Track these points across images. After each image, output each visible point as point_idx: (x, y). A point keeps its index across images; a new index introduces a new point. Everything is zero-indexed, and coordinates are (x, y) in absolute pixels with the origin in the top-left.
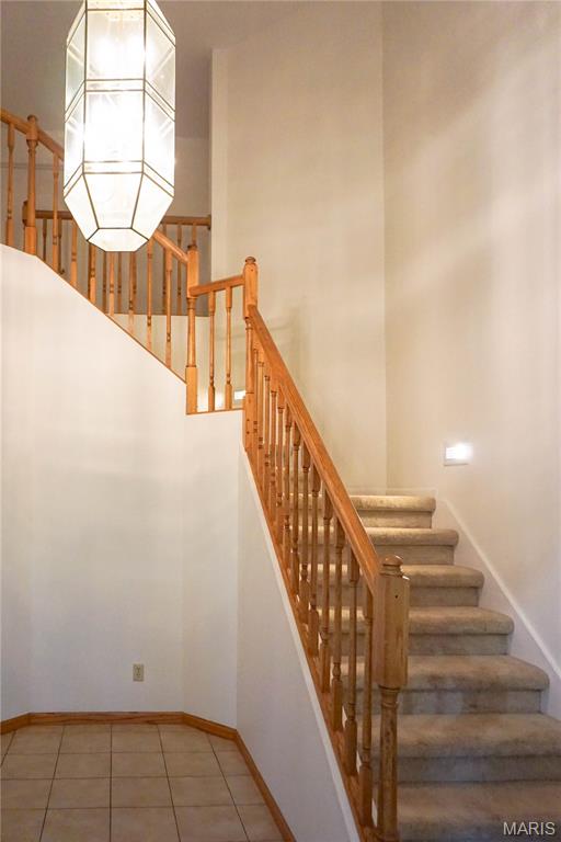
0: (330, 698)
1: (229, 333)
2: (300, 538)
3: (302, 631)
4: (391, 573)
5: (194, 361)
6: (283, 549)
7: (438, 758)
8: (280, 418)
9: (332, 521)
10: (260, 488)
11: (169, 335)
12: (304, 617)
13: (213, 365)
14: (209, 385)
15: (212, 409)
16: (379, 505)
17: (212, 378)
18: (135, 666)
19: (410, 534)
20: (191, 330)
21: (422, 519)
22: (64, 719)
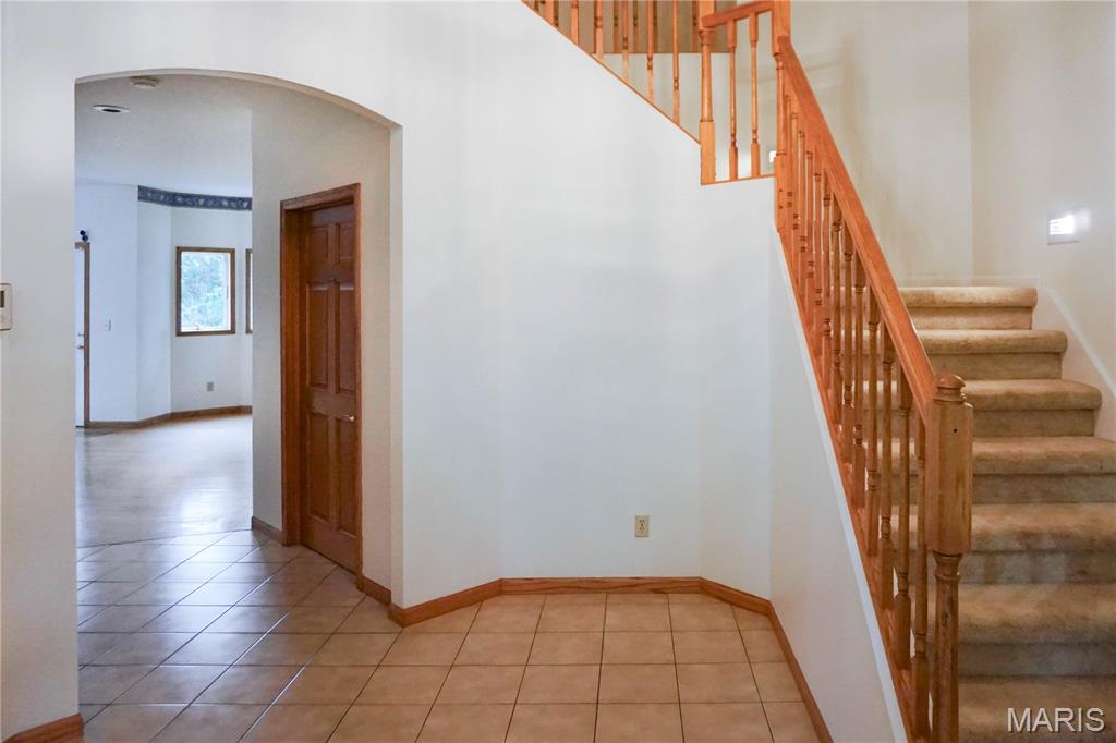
0: (877, 563)
1: (754, 74)
2: (843, 347)
3: (844, 474)
4: (946, 398)
5: (710, 114)
6: (823, 363)
7: (1029, 645)
8: (817, 188)
9: (879, 326)
10: (795, 282)
11: (676, 80)
12: (850, 454)
13: (734, 119)
14: (730, 144)
15: (734, 177)
16: (959, 300)
17: (733, 135)
18: (637, 518)
19: (1000, 338)
20: (706, 73)
21: (1020, 317)
22: (545, 586)
